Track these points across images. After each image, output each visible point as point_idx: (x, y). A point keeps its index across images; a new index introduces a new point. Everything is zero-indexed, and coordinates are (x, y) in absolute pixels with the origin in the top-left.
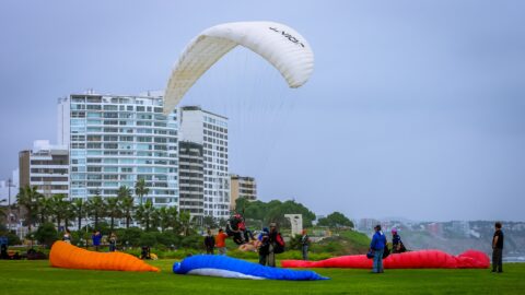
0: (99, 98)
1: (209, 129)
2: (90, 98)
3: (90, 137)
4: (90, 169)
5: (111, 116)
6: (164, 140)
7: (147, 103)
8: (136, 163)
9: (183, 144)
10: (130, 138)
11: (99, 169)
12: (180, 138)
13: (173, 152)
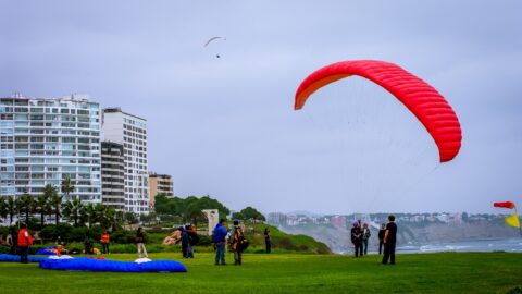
0: (26, 101)
1: (128, 129)
2: (18, 101)
3: (18, 138)
4: (18, 168)
5: (37, 118)
6: (87, 140)
7: (71, 106)
8: (61, 162)
9: (104, 145)
10: (55, 139)
11: (26, 168)
12: (102, 138)
13: (96, 151)
